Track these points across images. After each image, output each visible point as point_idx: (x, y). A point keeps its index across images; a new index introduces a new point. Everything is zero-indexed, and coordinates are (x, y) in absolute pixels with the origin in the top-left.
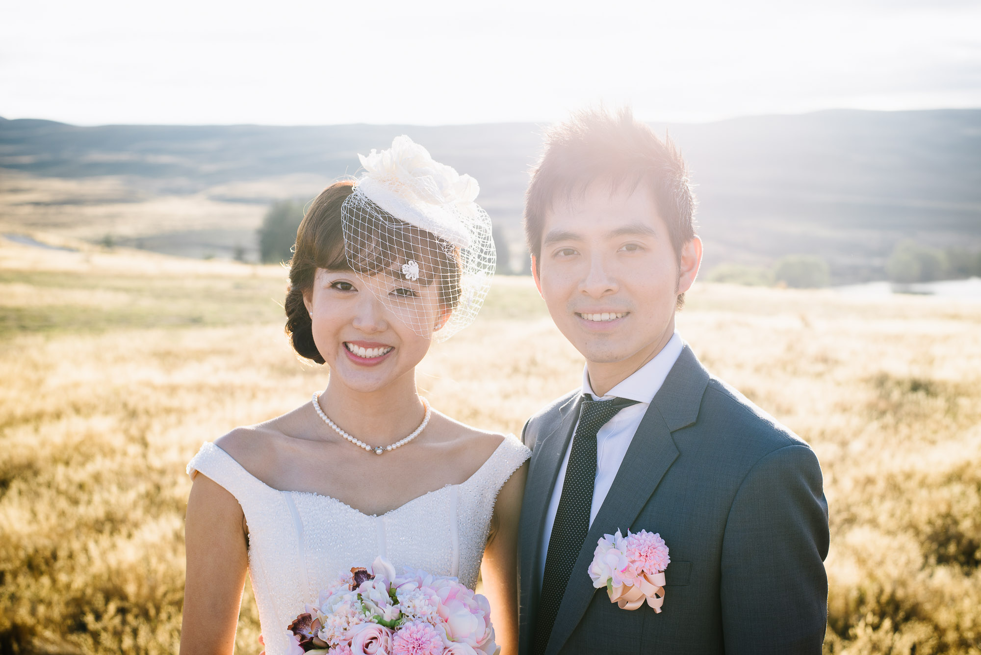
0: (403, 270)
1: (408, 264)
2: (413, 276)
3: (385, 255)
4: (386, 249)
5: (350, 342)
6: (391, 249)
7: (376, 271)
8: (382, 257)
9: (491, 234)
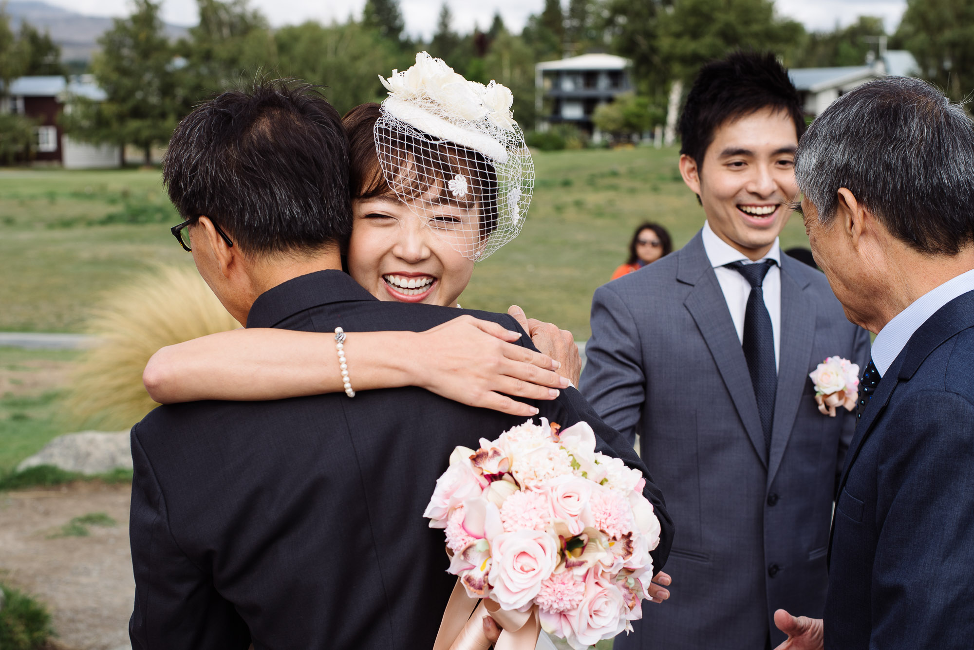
0: (450, 187)
1: (454, 179)
2: (460, 192)
3: (421, 178)
4: (423, 172)
5: (389, 274)
6: (429, 172)
7: (413, 197)
8: (419, 182)
9: (523, 141)
